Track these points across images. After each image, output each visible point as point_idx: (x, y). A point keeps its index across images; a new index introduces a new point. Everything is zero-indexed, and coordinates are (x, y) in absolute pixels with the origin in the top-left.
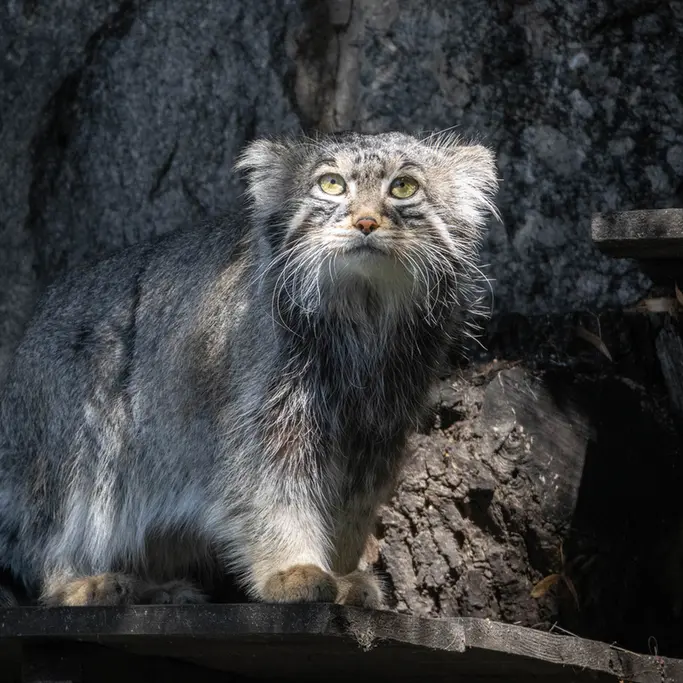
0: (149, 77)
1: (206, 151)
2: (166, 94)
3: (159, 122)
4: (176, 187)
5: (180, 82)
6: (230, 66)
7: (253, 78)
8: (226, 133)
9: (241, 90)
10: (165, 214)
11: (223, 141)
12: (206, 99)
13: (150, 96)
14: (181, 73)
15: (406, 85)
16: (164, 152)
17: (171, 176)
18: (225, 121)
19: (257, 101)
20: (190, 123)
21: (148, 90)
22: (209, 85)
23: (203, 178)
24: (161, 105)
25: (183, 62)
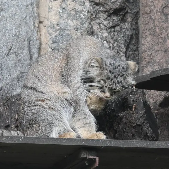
0: (3, 28)
1: (21, 46)
2: (8, 32)
3: (7, 39)
4: (13, 54)
5: (12, 30)
6: (24, 27)
7: (30, 31)
8: (25, 43)
9: (27, 33)
10: (11, 60)
11: (24, 44)
12: (19, 35)
13: (4, 32)
14: (12, 28)
15: (61, 36)
16: (10, 45)
17: (12, 51)
18: (25, 40)
19: (31, 36)
20: (16, 39)
21: (3, 31)
22: (19, 31)
23: (20, 52)
24: (7, 35)
25: (13, 25)
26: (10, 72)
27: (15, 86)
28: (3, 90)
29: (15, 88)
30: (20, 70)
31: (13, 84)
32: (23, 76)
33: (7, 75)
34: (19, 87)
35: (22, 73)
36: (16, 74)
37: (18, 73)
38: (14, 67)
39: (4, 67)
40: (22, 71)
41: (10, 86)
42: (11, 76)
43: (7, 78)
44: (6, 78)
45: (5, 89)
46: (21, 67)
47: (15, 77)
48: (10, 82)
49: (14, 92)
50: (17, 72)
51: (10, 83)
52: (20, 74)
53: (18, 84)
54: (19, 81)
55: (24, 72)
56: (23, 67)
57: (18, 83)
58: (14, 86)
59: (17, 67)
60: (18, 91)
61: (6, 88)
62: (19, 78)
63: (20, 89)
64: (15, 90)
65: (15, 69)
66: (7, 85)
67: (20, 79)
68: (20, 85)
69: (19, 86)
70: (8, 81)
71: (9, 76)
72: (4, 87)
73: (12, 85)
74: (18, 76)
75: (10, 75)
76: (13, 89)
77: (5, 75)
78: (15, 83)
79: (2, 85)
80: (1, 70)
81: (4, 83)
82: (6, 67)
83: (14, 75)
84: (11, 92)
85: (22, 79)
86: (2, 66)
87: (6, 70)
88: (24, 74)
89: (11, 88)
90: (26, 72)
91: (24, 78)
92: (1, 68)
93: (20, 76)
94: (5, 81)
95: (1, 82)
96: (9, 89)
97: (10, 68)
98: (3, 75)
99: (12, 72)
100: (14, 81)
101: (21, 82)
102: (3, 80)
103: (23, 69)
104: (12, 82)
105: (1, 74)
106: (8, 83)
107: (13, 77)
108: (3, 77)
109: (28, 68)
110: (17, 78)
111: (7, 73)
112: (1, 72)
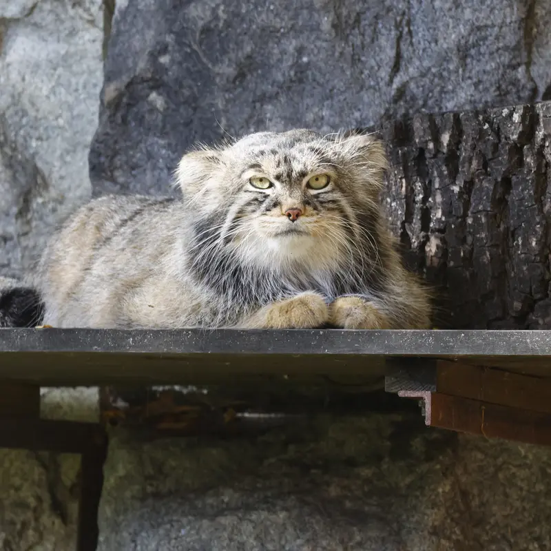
26: (435, 29)
27: (453, 78)
28: (408, 98)
29: (450, 87)
30: (469, 20)
31: (445, 74)
32: (485, 38)
33: (424, 40)
34: (469, 81)
35: (479, 28)
36: (453, 36)
37: (462, 29)
38: (450, 9)
39: (417, 13)
40: (477, 24)
41: (432, 82)
42: (439, 43)
43: (424, 50)
44: (421, 52)
45: (415, 91)
46: (476, 7)
47: (452, 45)
48: (434, 66)
49: (449, 101)
50: (461, 26)
51: (434, 70)
52: (470, 35)
53: (464, 71)
54: (469, 60)
55: (486, 26)
56: (484, 7)
57: (465, 66)
58: (449, 79)
59: (460, 10)
60: (463, 95)
61: (418, 87)
62: (467, 49)
63: (473, 88)
64: (453, 91)
65: (452, 17)
66: (423, 75)
67: (473, 52)
68: (474, 72)
69: (470, 78)
70: (426, 63)
71: (433, 45)
72: (412, 85)
73: (441, 77)
74: (463, 42)
75: (436, 42)
76: (445, 90)
77: (419, 43)
78: (451, 67)
79: (405, 78)
80: (409, 23)
81: (412, 71)
82: (423, 12)
83: (447, 41)
84: (437, 100)
85: (479, 49)
86: (409, 9)
87: (423, 21)
88: (488, 33)
89: (438, 88)
90: (493, 26)
91: (487, 46)
92: (406, 17)
93: (471, 39)
94: (417, 63)
95: (402, 68)
96: (432, 91)
97: (438, 14)
98: (414, 40)
99: (442, 29)
100: (448, 62)
101: (475, 62)
102: (410, 60)
103: (482, 15)
104: (441, 65)
105: (406, 39)
106: (424, 71)
107: (445, 46)
108: (410, 48)
109: (501, 9)
110: (459, 50)
111: (426, 33)
112: (406, 29)
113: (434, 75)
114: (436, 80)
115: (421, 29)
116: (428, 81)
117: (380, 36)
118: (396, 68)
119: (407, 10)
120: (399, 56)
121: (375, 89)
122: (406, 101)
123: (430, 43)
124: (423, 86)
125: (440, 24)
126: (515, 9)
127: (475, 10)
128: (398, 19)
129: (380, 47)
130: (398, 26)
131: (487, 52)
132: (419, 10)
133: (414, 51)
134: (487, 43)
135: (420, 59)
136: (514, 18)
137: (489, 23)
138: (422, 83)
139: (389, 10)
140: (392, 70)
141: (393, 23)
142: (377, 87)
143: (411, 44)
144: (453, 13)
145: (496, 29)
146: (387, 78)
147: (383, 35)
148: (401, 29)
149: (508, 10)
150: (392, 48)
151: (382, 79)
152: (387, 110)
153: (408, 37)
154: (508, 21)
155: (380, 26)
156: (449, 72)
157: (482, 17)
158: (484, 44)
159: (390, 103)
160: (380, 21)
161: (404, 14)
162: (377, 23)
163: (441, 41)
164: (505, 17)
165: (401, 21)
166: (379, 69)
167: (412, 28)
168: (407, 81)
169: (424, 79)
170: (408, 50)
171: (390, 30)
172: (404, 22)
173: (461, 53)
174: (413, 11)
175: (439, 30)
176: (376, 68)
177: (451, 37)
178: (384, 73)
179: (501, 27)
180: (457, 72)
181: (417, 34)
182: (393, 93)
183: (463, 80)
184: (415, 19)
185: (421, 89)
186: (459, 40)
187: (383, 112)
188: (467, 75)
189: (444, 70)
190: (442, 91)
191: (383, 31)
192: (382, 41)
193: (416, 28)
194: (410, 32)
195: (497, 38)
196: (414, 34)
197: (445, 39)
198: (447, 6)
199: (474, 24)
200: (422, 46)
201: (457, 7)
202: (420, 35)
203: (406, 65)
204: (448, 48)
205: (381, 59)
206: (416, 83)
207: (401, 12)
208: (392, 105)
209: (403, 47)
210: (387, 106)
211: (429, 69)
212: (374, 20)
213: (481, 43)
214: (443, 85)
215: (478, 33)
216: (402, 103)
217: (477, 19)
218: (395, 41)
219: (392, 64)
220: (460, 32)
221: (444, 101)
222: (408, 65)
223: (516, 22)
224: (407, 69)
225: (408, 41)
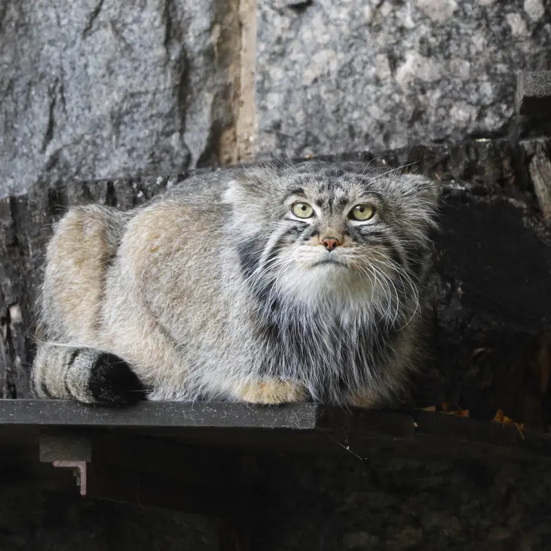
4: (105, 27)
10: (96, 49)
17: (102, 17)
23: (130, 20)
26: (88, 96)
27: (106, 145)
28: (61, 165)
29: (104, 155)
30: (122, 87)
31: (99, 141)
32: (138, 105)
33: (78, 107)
34: (123, 149)
35: (132, 95)
36: (107, 103)
37: (116, 96)
38: (104, 76)
39: (70, 79)
40: (130, 91)
41: (85, 149)
42: (93, 110)
43: (78, 117)
44: (74, 119)
45: (68, 158)
46: (130, 73)
47: (106, 112)
48: (87, 134)
49: (102, 168)
50: (115, 93)
51: (87, 137)
52: (123, 101)
53: (117, 138)
54: (122, 127)
55: (140, 93)
56: (137, 73)
57: (118, 133)
58: (102, 146)
59: (113, 76)
60: (117, 162)
61: (71, 155)
62: (121, 116)
63: (127, 155)
64: (107, 158)
65: (105, 84)
66: (76, 142)
67: (126, 119)
68: (127, 139)
69: (123, 145)
70: (80, 131)
71: (86, 112)
72: (65, 153)
73: (94, 144)
74: (116, 109)
75: (90, 108)
76: (99, 157)
77: (72, 110)
78: (105, 134)
79: (59, 146)
80: (62, 90)
81: (66, 138)
82: (76, 78)
83: (101, 108)
84: (90, 168)
85: (132, 117)
86: (62, 75)
87: (76, 88)
88: (142, 100)
89: (92, 156)
90: (147, 92)
91: (141, 114)
92: (59, 85)
93: (125, 106)
94: (70, 130)
95: (56, 135)
96: (84, 158)
97: (91, 80)
98: (67, 107)
99: (95, 96)
100: (101, 129)
101: (128, 129)
102: (63, 127)
103: (135, 82)
104: (95, 132)
105: (59, 107)
106: (77, 139)
107: (98, 113)
108: (64, 116)
109: (155, 76)
110: (112, 117)
111: (80, 100)
112: (59, 96)
113: (88, 142)
114: (90, 148)
115: (74, 96)
116: (81, 149)
117: (33, 103)
118: (49, 135)
119: (60, 78)
120: (52, 123)
121: (28, 156)
122: (59, 169)
123: (83, 110)
124: (76, 154)
125: (93, 91)
126: (169, 76)
127: (129, 77)
128: (52, 85)
129: (33, 114)
130: (51, 92)
131: (141, 119)
132: (72, 76)
133: (67, 119)
134: (141, 109)
135: (74, 126)
136: (168, 84)
137: (143, 89)
138: (75, 150)
139: (42, 76)
140: (46, 137)
141: (47, 90)
142: (30, 154)
143: (65, 111)
144: (106, 79)
145: (150, 96)
146: (40, 146)
147: (35, 102)
148: (54, 96)
149: (162, 77)
150: (45, 115)
151: (35, 147)
152: (40, 178)
153: (61, 103)
154: (162, 87)
155: (33, 93)
156: (102, 139)
157: (136, 84)
158: (138, 111)
159: (43, 171)
160: (33, 88)
161: (57, 81)
162: (30, 90)
163: (94, 108)
164: (159, 83)
165: (54, 88)
166: (32, 136)
167: (65, 95)
168: (61, 149)
169: (77, 147)
170: (61, 117)
171: (44, 97)
172: (57, 89)
173: (115, 120)
174: (66, 78)
175: (92, 97)
176: (29, 135)
177: (104, 105)
178: (37, 141)
179: (154, 94)
180: (110, 139)
181: (70, 100)
182: (46, 160)
183: (116, 147)
184: (68, 85)
185: (74, 157)
186: (113, 107)
187: (36, 179)
188: (121, 142)
189: (98, 137)
190: (95, 159)
191: (36, 98)
192: (35, 108)
193: (69, 95)
194: (63, 99)
195: (151, 105)
196: (67, 101)
197: (98, 105)
198: (101, 72)
199: (127, 90)
200: (75, 113)
201: (111, 74)
202: (73, 102)
203: (59, 133)
204: (102, 115)
205: (34, 126)
206: (70, 150)
207: (54, 79)
208: (46, 173)
209: (56, 113)
210: (40, 173)
211: (82, 136)
212: (28, 86)
213: (135, 110)
214: (96, 152)
215: (132, 100)
216: (55, 170)
217: (131, 86)
218: (48, 108)
219: (45, 131)
220: (113, 100)
221: (97, 168)
222: (62, 133)
223: (169, 89)
224: (60, 136)
225: (61, 109)
